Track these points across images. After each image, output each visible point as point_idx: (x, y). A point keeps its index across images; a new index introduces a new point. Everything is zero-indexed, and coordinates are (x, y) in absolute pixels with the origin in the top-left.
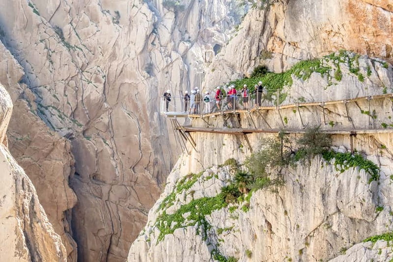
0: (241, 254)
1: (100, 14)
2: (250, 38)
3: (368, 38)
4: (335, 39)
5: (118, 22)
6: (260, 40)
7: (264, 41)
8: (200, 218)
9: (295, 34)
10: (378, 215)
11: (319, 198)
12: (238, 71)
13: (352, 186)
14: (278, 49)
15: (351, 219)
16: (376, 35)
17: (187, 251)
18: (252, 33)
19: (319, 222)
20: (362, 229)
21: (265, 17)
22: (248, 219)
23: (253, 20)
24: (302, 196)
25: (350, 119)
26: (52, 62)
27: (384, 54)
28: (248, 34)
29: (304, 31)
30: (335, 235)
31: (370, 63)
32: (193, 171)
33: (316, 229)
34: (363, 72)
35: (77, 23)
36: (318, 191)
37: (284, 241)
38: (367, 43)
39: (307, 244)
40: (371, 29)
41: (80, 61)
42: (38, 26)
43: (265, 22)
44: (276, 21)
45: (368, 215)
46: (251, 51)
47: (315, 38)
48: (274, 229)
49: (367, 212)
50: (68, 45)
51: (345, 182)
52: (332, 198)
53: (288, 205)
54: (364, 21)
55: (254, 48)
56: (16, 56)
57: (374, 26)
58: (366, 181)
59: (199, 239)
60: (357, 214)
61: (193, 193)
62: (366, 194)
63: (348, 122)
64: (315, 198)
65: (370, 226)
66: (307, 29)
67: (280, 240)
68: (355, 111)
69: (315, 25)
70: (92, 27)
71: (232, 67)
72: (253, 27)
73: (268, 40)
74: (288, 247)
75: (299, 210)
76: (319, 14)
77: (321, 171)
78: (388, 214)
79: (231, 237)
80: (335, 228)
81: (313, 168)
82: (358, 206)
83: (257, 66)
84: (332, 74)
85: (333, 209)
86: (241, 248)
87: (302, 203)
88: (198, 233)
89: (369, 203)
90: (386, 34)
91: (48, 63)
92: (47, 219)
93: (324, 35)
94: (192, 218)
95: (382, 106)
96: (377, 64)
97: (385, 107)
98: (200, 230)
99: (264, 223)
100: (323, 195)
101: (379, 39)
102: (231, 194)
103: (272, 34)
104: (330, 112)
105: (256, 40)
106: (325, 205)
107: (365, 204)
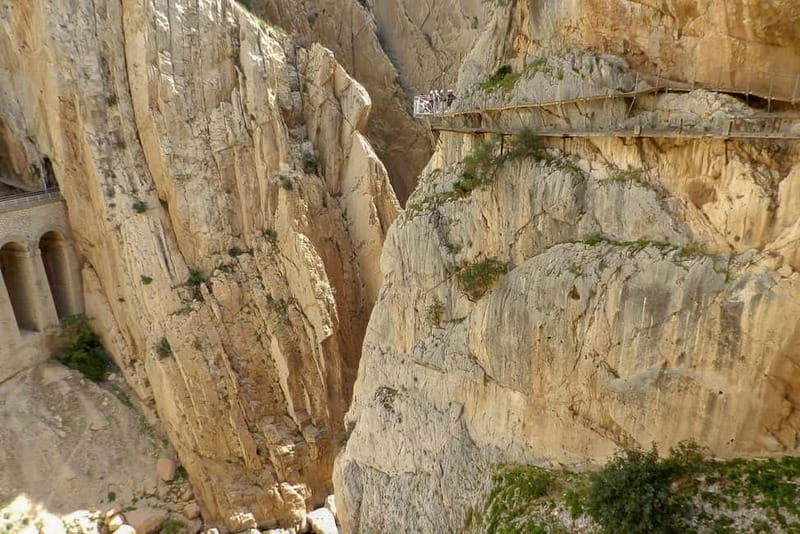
0: (465, 243)
1: (462, 20)
2: (496, 37)
3: (605, 32)
4: (574, 35)
5: (476, 28)
6: (506, 39)
7: (510, 40)
8: (435, 209)
9: (538, 31)
10: (580, 219)
11: (527, 198)
12: (485, 72)
13: (557, 188)
14: (523, 49)
15: (555, 220)
16: (614, 29)
17: (422, 237)
18: (498, 32)
19: (527, 220)
20: (564, 230)
21: (511, 14)
22: (470, 213)
23: (500, 18)
24: (513, 196)
25: (568, 120)
26: (421, 65)
27: (621, 50)
28: (495, 33)
29: (545, 28)
30: (540, 234)
31: (594, 61)
32: (439, 166)
33: (524, 227)
34: (585, 71)
35: (442, 29)
36: (526, 191)
37: (497, 236)
38: (604, 38)
39: (516, 240)
40: (609, 22)
41: (444, 63)
42: (412, 33)
43: (511, 20)
44: (523, 18)
45: (570, 218)
46: (496, 50)
47: (556, 35)
48: (489, 225)
49: (570, 215)
50: (434, 49)
51: (550, 184)
52: (538, 199)
53: (501, 204)
54: (603, 13)
55: (500, 48)
56: (392, 60)
57: (613, 19)
58: (569, 185)
59: (431, 226)
60: (560, 215)
61: (435, 185)
62: (570, 198)
63: (566, 124)
64: (524, 198)
65: (572, 228)
66: (548, 26)
67: (493, 234)
68: (574, 113)
69: (555, 20)
70: (455, 32)
71: (480, 68)
72: (500, 26)
73: (514, 39)
74: (500, 241)
75: (510, 209)
76: (558, 7)
77: (530, 172)
78: (590, 218)
79: (458, 227)
80: (540, 228)
81: (523, 170)
82: (561, 208)
83: (502, 65)
84: (555, 73)
85: (538, 210)
86: (465, 239)
87: (513, 201)
88: (430, 222)
89: (571, 205)
90: (624, 27)
91: (418, 66)
92: (394, 196)
93: (564, 32)
94: (428, 208)
95: (602, 107)
96: (602, 62)
97: (605, 109)
98: (433, 219)
99: (481, 218)
100: (531, 196)
101: (617, 34)
102: (462, 190)
103: (519, 33)
104: (550, 113)
105: (503, 39)
106: (532, 205)
107: (568, 207)
